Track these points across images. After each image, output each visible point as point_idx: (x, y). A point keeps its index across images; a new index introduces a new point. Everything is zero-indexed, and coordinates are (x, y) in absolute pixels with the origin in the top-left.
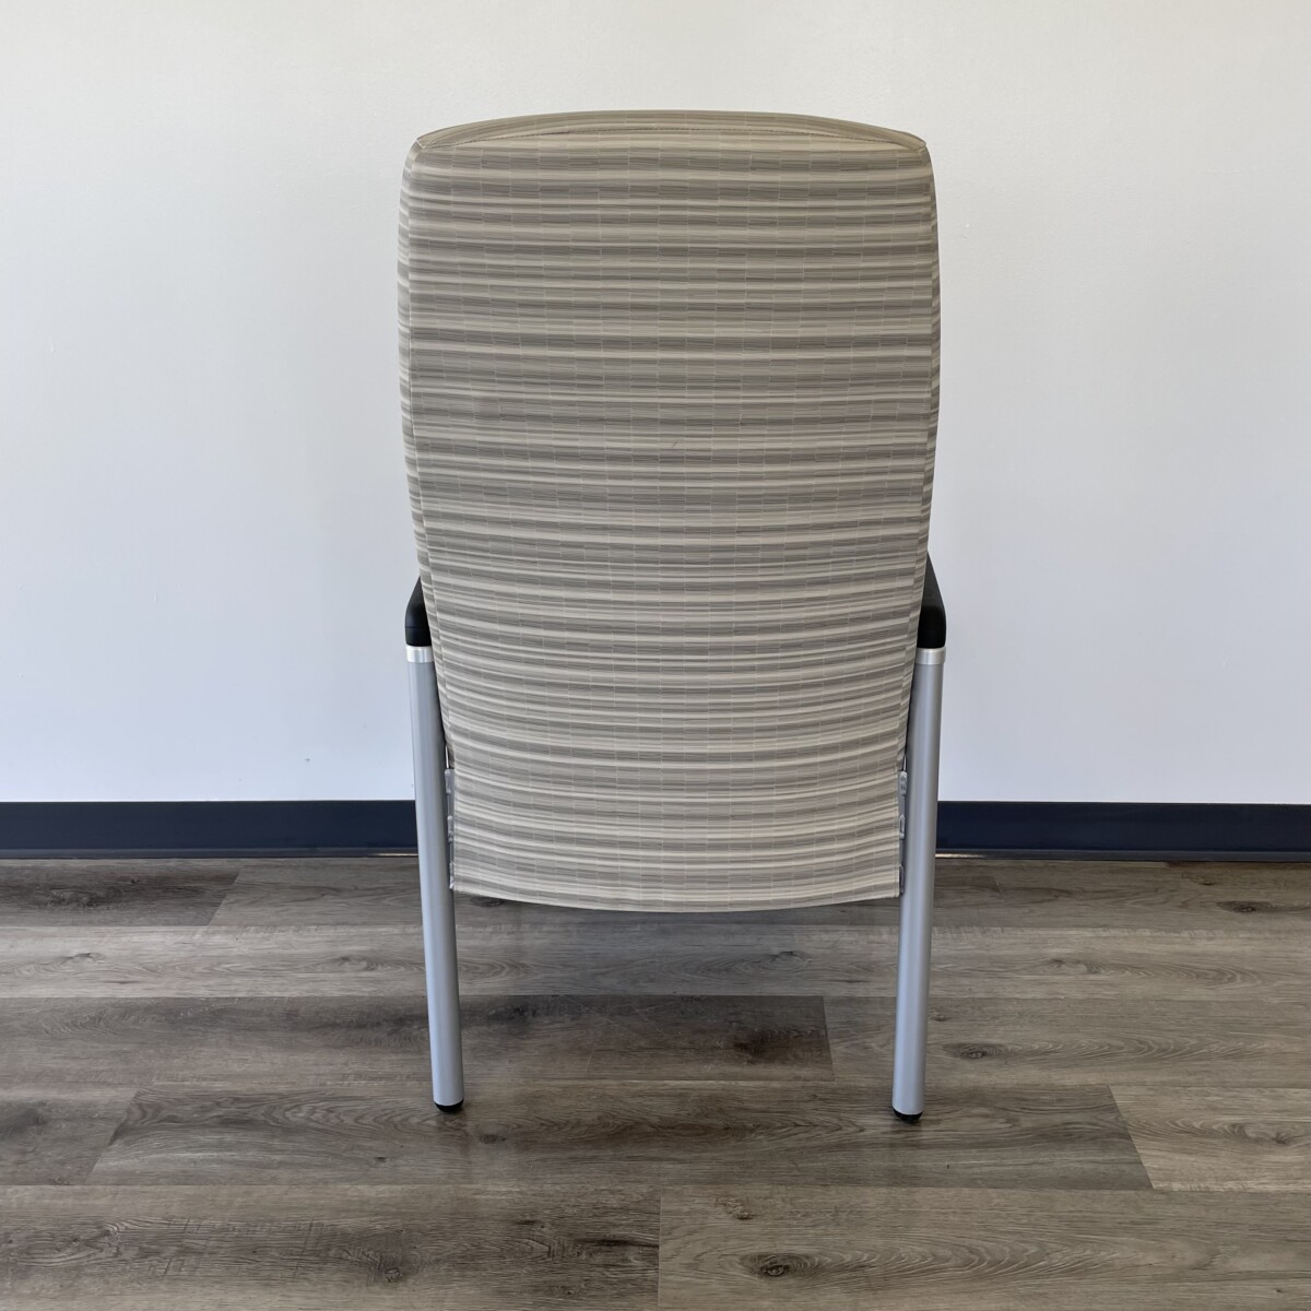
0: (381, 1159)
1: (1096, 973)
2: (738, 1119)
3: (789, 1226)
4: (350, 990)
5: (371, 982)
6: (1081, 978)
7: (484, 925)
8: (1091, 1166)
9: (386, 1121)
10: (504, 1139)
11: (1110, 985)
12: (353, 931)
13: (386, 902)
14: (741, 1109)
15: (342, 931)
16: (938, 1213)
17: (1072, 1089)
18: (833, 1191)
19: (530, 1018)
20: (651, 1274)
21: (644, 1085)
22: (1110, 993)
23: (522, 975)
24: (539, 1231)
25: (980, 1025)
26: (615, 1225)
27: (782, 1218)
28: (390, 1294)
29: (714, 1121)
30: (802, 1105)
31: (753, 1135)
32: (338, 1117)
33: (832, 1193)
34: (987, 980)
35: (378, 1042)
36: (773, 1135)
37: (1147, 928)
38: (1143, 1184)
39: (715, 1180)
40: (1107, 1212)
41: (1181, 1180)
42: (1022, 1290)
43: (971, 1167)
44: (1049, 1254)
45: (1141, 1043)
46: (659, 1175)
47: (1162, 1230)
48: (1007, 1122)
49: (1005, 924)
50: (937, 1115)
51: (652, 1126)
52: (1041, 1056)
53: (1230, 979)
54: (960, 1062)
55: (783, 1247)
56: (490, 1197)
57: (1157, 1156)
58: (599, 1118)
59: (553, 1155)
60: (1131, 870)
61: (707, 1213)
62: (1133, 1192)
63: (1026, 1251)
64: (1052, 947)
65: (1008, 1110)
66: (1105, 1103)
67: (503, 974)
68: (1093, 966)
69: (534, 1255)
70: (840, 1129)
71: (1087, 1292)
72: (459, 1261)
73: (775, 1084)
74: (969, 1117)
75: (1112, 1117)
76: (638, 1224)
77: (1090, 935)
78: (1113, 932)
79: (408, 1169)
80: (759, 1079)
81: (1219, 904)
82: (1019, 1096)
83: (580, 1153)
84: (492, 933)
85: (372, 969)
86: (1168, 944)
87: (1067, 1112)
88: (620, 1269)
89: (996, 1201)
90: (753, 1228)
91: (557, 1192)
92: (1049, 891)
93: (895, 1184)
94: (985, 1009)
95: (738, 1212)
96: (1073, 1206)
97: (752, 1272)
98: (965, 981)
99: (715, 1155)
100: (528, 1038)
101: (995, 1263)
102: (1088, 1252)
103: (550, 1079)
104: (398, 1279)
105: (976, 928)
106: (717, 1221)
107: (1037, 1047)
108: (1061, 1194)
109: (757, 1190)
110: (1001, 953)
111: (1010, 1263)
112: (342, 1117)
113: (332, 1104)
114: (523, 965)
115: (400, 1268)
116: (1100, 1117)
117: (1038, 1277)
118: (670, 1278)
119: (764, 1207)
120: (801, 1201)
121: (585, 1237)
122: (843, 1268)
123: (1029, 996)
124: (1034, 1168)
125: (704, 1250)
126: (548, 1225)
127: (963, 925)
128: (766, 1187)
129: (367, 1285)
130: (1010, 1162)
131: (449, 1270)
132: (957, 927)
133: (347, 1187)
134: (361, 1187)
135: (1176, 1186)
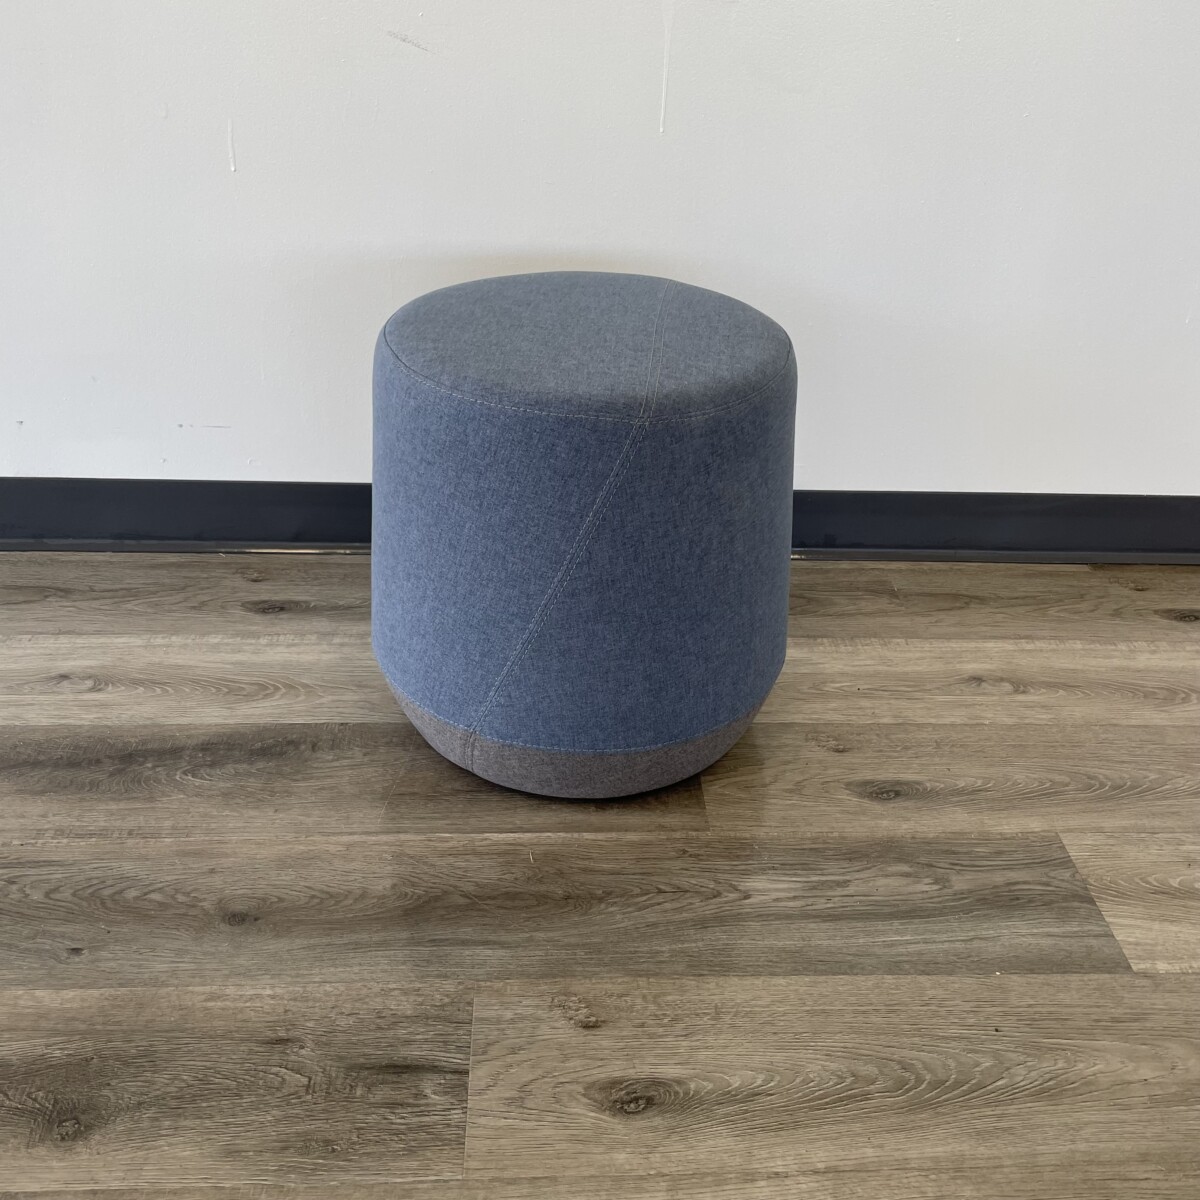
0: (76, 951)
1: (1024, 692)
2: (582, 884)
3: (651, 1036)
4: (65, 717)
5: (96, 706)
6: (1007, 699)
7: (256, 635)
8: (1049, 941)
9: (90, 894)
10: (256, 919)
11: (1043, 707)
12: (80, 641)
13: (129, 606)
14: (585, 870)
15: (64, 640)
16: (855, 1012)
17: (1013, 838)
18: (712, 983)
19: (307, 754)
20: (456, 1115)
21: (457, 840)
22: (1044, 717)
23: (302, 698)
24: (297, 1054)
25: (890, 757)
26: (408, 1042)
27: (642, 1025)
28: (61, 1160)
29: (552, 888)
30: (667, 864)
31: (603, 906)
32: (21, 890)
33: (712, 986)
34: (892, 701)
35: (94, 785)
36: (629, 906)
37: (1080, 640)
38: (1117, 964)
39: (553, 971)
40: (1079, 1006)
41: (1166, 958)
42: (980, 1125)
43: (892, 945)
44: (1008, 1069)
45: (1090, 777)
46: (473, 967)
47: (1152, 1029)
48: (936, 882)
49: (910, 635)
50: (843, 874)
51: (465, 896)
52: (968, 796)
53: (1183, 699)
54: (867, 803)
55: (643, 1068)
56: (228, 1003)
57: (1131, 926)
58: (394, 886)
59: (325, 940)
60: (1051, 574)
61: (539, 1019)
62: (1107, 976)
63: (978, 1065)
64: (968, 662)
65: (932, 866)
66: (1056, 856)
67: (277, 697)
68: (1020, 685)
69: (285, 1091)
70: (718, 895)
71: (1066, 1125)
72: (174, 1103)
73: (632, 837)
74: (887, 876)
75: (1067, 875)
76: (440, 1039)
77: (1011, 647)
78: (1039, 644)
79: (112, 964)
80: (611, 829)
81: (1156, 612)
82: (946, 848)
83: (364, 937)
84: (267, 645)
85: (100, 690)
86: (1105, 657)
87: (1010, 868)
88: (410, 1110)
89: (931, 993)
90: (602, 1040)
91: (327, 994)
92: (956, 597)
93: (795, 972)
94: (893, 737)
95: (581, 1017)
96: (1032, 997)
97: (600, 1107)
98: (865, 703)
99: (551, 934)
100: (304, 779)
101: (937, 1084)
102: (1061, 1064)
103: (329, 834)
104: (76, 1136)
105: (873, 639)
106: (554, 1032)
107: (961, 784)
108: (1016, 981)
109: (606, 986)
110: (906, 669)
111: (958, 1084)
112: (28, 891)
113: (16, 872)
114: (305, 686)
115: (82, 1117)
116: (1052, 874)
117: (998, 1103)
118: (483, 1121)
119: (616, 1008)
120: (669, 998)
121: (362, 1060)
122: (729, 1097)
123: (947, 721)
124: (976, 944)
125: (531, 1077)
126: (310, 1044)
127: (859, 637)
128: (620, 980)
129: (28, 1147)
130: (944, 937)
131: (156, 1119)
132: (852, 638)
133: (20, 992)
134: (38, 993)
135: (1162, 967)
